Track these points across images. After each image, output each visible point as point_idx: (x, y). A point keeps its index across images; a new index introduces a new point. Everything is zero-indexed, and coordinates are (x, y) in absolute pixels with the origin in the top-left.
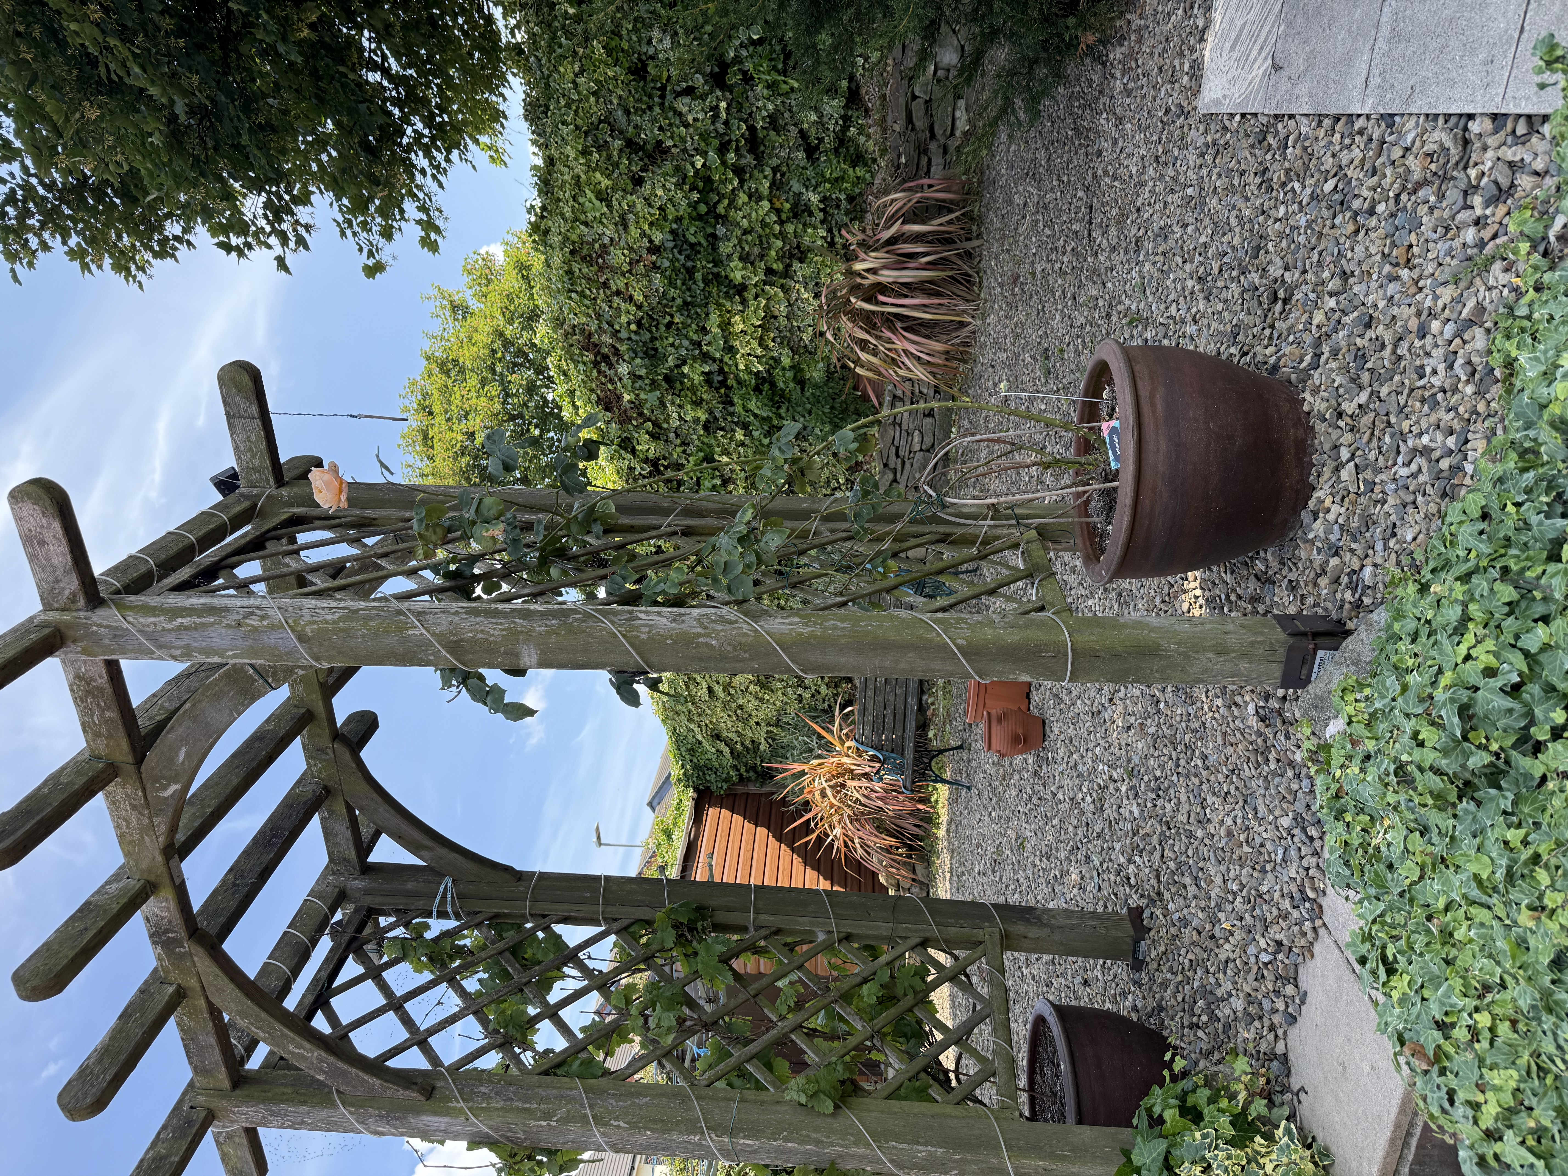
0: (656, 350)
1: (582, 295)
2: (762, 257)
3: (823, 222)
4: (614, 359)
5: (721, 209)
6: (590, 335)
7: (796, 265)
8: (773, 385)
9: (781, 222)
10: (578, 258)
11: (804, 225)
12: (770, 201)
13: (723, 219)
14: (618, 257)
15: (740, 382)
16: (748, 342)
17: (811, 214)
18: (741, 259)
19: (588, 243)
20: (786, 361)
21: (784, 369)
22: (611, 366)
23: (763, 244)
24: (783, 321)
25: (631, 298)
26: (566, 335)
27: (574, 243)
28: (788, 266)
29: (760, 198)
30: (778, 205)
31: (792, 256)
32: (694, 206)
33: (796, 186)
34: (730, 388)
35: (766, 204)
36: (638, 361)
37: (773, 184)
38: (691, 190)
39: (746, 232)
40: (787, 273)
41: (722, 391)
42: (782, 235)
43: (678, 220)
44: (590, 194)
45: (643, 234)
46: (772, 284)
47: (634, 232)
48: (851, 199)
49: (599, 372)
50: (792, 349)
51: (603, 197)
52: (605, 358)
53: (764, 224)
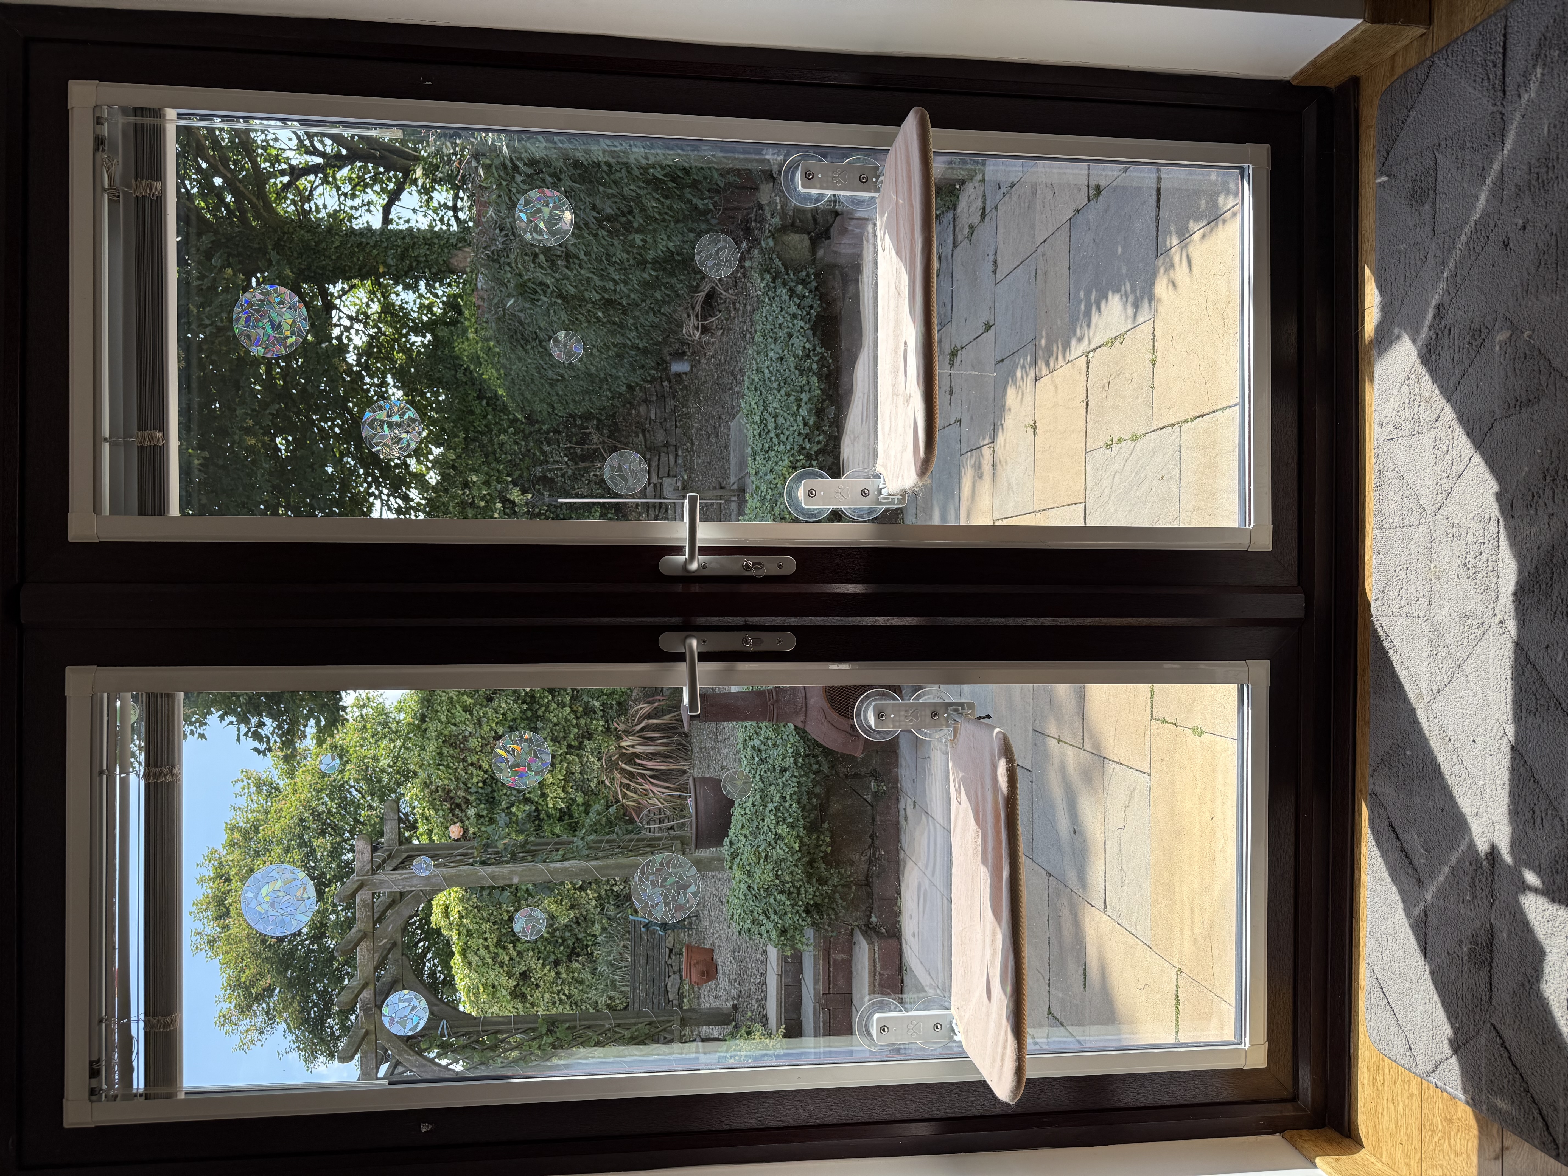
0: (494, 798)
1: (448, 767)
2: (565, 738)
3: (602, 717)
4: (464, 806)
5: (540, 713)
6: (450, 791)
7: (586, 742)
8: (571, 817)
9: (577, 718)
10: (447, 745)
11: (591, 719)
12: (570, 707)
13: (542, 718)
14: (474, 743)
15: (549, 816)
16: (556, 790)
17: (595, 712)
18: (552, 740)
19: (454, 735)
20: (580, 800)
21: (578, 805)
22: (462, 810)
23: (566, 731)
24: (578, 776)
25: (480, 767)
26: (431, 793)
27: (445, 736)
28: (581, 743)
29: (564, 706)
30: (575, 708)
31: (583, 737)
32: (523, 712)
33: (586, 699)
34: (541, 820)
35: (568, 709)
36: (482, 806)
37: (572, 697)
38: (523, 703)
39: (555, 725)
40: (581, 747)
41: (537, 822)
42: (578, 726)
43: (514, 720)
44: (459, 708)
45: (492, 729)
46: (571, 754)
47: (486, 728)
48: (619, 704)
49: (453, 815)
50: (583, 792)
51: (467, 709)
52: (458, 806)
53: (566, 720)
